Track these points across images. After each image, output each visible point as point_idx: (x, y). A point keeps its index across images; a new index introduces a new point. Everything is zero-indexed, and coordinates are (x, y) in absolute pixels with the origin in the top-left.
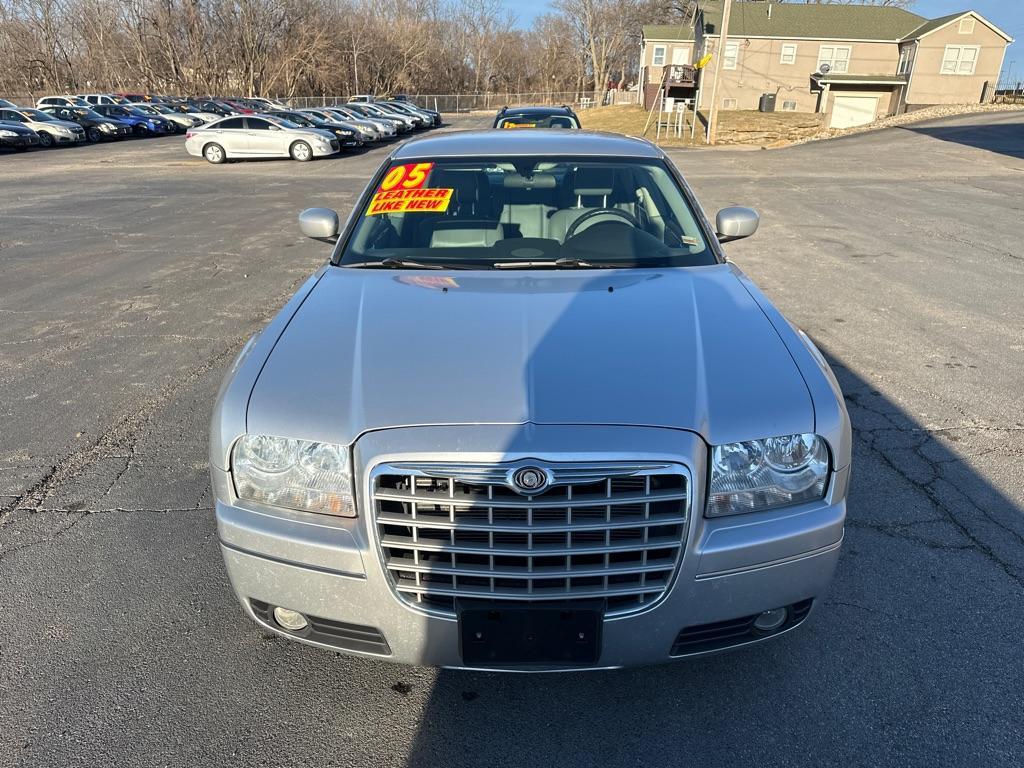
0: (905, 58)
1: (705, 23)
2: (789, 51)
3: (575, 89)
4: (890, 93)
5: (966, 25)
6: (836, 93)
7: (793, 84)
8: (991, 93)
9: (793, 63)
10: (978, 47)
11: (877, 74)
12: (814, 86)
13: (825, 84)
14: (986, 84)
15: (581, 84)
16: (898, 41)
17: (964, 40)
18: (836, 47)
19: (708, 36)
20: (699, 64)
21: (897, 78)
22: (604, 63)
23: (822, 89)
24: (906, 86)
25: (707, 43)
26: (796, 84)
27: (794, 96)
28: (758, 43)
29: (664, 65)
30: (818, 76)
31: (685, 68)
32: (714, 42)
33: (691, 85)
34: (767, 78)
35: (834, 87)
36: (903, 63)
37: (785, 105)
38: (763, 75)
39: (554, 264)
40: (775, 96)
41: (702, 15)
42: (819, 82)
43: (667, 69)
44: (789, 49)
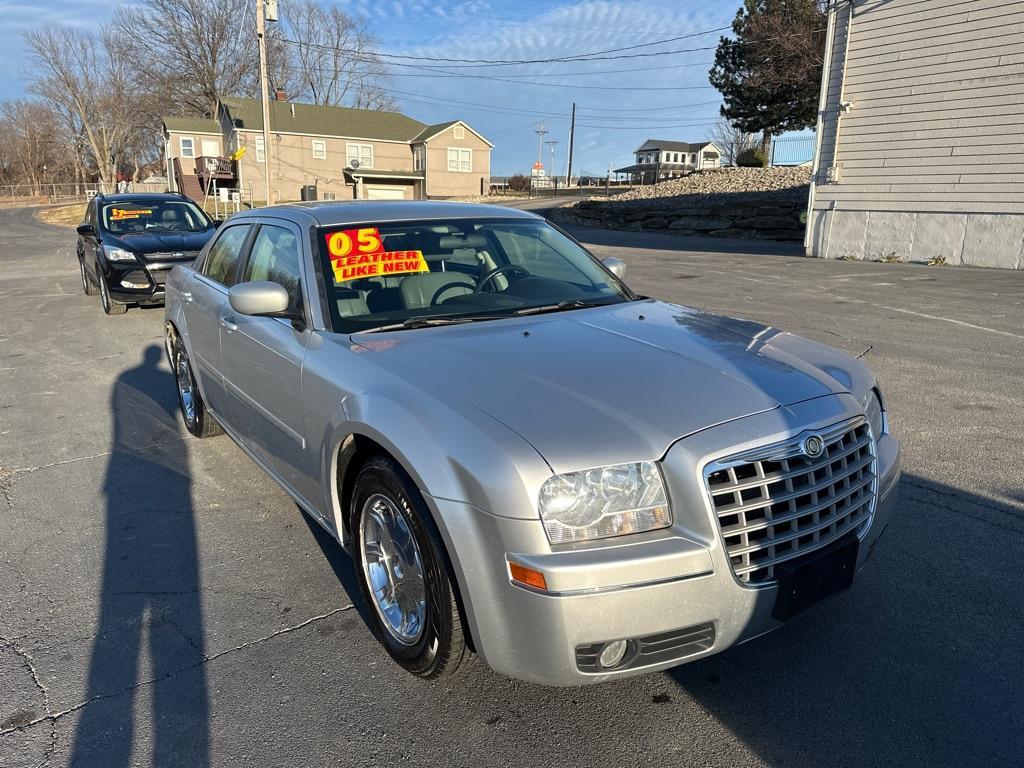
0: (417, 157)
1: (232, 118)
2: (320, 148)
3: (74, 181)
4: (412, 187)
5: (458, 131)
6: (368, 186)
7: (330, 177)
8: (487, 187)
9: (324, 158)
10: (470, 150)
11: (398, 169)
12: (348, 179)
13: (358, 177)
14: (482, 179)
15: (81, 175)
16: (409, 142)
17: (460, 144)
18: (359, 145)
19: (238, 130)
20: (234, 156)
21: (415, 174)
22: (108, 154)
23: (356, 183)
24: (424, 181)
25: (238, 136)
26: (333, 177)
27: (332, 188)
28: (289, 138)
29: (194, 157)
30: (348, 169)
31: (219, 159)
32: (245, 136)
33: (231, 177)
34: (304, 171)
35: (367, 181)
36: (418, 161)
37: (325, 196)
38: (299, 168)
39: (557, 307)
40: (315, 187)
41: (227, 110)
42: (353, 175)
43: (200, 160)
44: (319, 145)
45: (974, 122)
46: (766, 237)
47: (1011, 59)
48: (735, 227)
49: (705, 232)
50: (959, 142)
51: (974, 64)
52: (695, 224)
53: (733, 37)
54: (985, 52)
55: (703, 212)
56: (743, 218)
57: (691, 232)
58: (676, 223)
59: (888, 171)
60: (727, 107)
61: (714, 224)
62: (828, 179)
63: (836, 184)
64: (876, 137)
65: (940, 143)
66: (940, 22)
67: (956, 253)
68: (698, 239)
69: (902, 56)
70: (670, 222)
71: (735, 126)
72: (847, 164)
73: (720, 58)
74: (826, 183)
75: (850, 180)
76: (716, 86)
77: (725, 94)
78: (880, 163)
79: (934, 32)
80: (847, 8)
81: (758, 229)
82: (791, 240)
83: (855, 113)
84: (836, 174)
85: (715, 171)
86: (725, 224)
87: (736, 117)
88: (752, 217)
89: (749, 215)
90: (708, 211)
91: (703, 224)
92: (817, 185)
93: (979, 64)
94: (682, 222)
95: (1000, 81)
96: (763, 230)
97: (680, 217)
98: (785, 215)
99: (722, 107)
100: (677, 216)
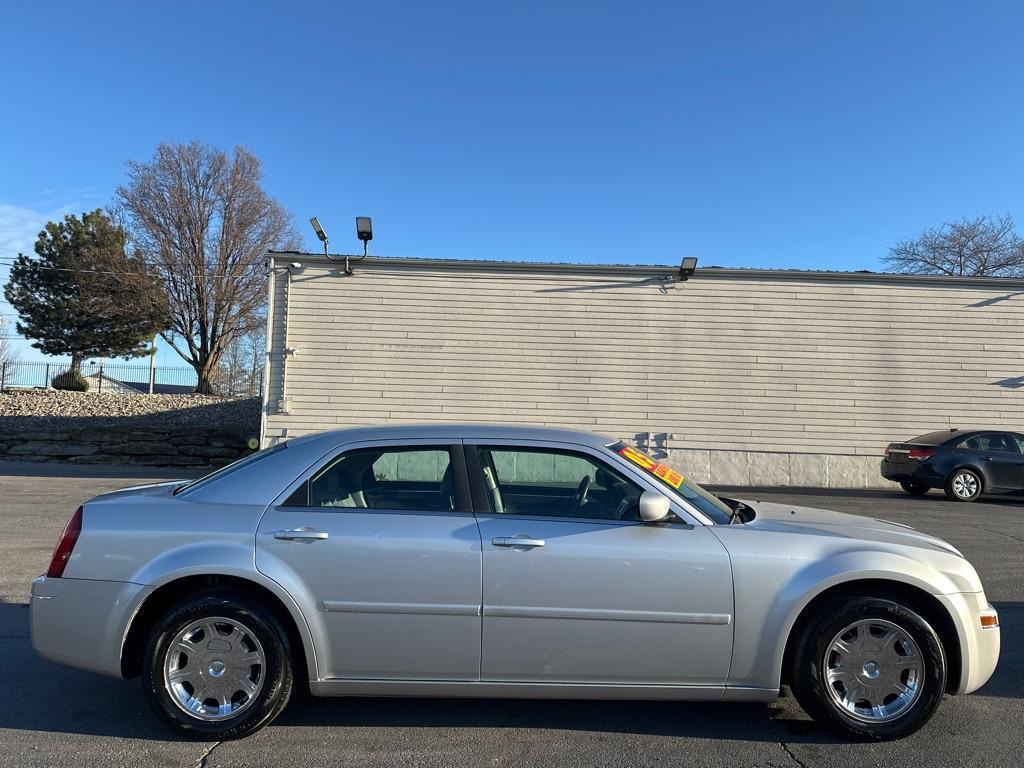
45: (397, 374)
46: (140, 463)
47: (415, 335)
48: (102, 452)
49: (64, 458)
50: (387, 388)
51: (389, 334)
52: (47, 449)
53: (36, 257)
54: (397, 328)
55: (58, 436)
56: (112, 444)
57: (44, 458)
58: (19, 448)
59: (333, 406)
60: (25, 325)
61: (72, 450)
62: (280, 410)
63: (287, 414)
64: (321, 379)
65: (373, 387)
66: (363, 300)
67: (393, 471)
68: (54, 465)
69: (336, 319)
70: (10, 447)
71: (36, 346)
72: (295, 398)
73: (17, 274)
74: (277, 413)
75: (300, 412)
76: (12, 302)
77: (22, 312)
78: (326, 399)
79: (358, 307)
80: (286, 274)
81: (132, 455)
82: (172, 465)
83: (300, 358)
84: (288, 406)
85: (28, 392)
86: (89, 450)
87: (37, 338)
88: (123, 442)
89: (120, 440)
90: (65, 436)
91: (59, 449)
92: (268, 415)
93: (394, 335)
94: (29, 446)
95: (409, 348)
96: (137, 456)
97: (25, 441)
98: (160, 442)
99: (19, 326)
100: (19, 440)
